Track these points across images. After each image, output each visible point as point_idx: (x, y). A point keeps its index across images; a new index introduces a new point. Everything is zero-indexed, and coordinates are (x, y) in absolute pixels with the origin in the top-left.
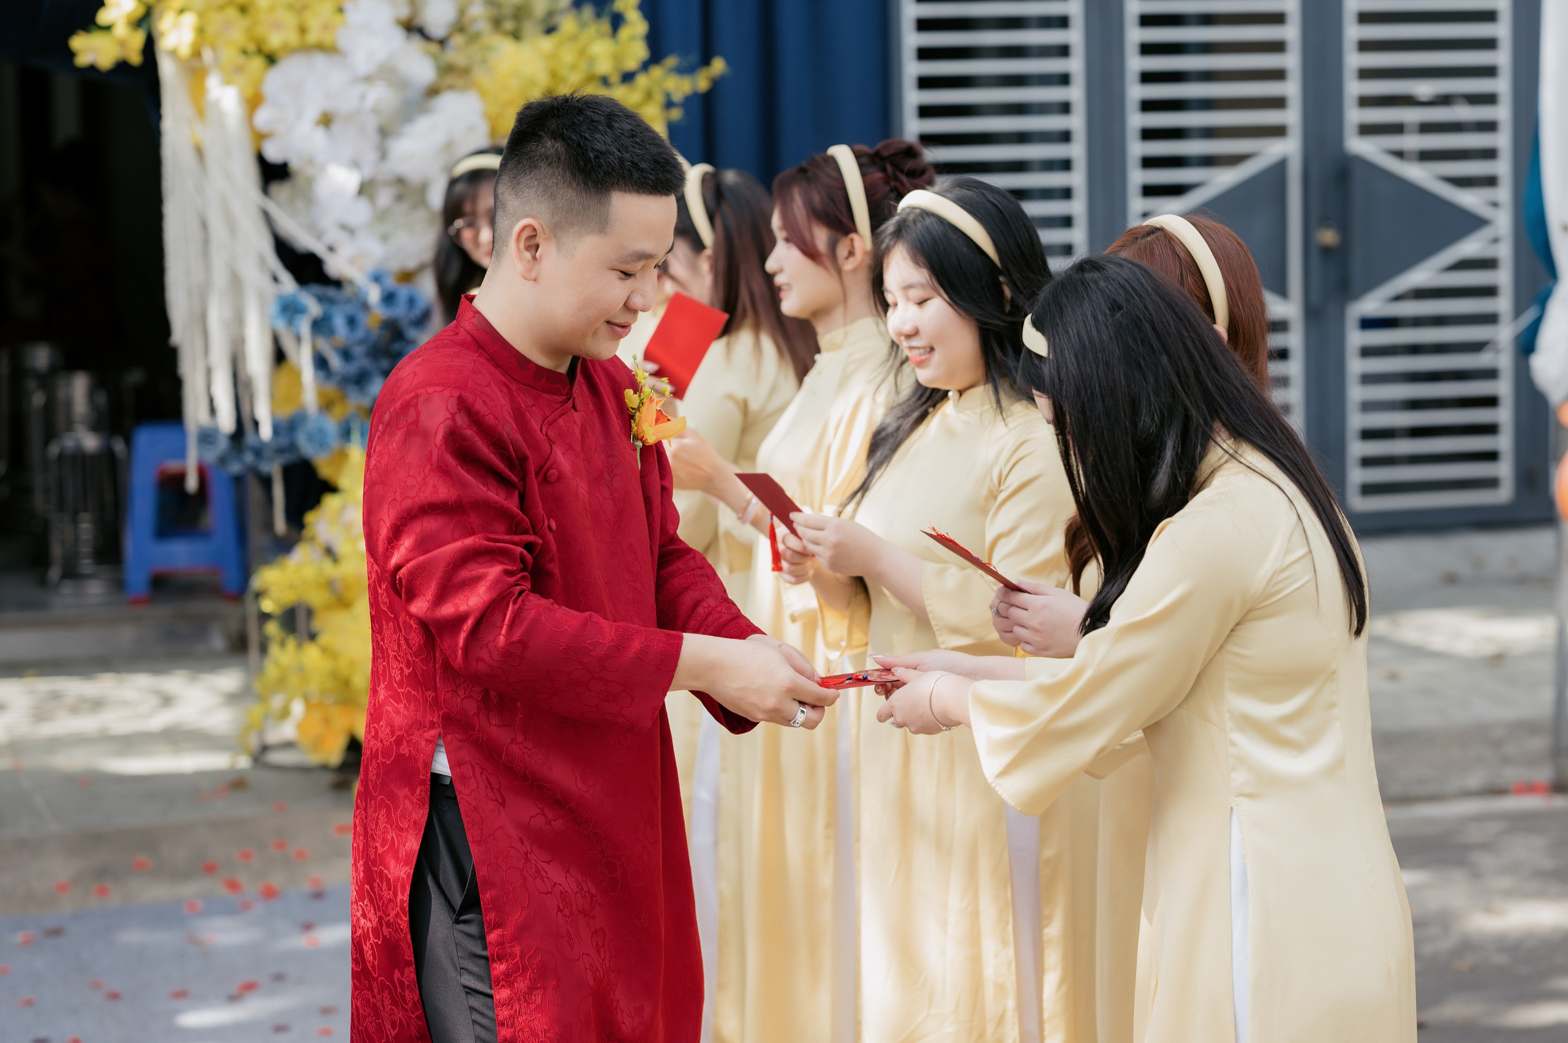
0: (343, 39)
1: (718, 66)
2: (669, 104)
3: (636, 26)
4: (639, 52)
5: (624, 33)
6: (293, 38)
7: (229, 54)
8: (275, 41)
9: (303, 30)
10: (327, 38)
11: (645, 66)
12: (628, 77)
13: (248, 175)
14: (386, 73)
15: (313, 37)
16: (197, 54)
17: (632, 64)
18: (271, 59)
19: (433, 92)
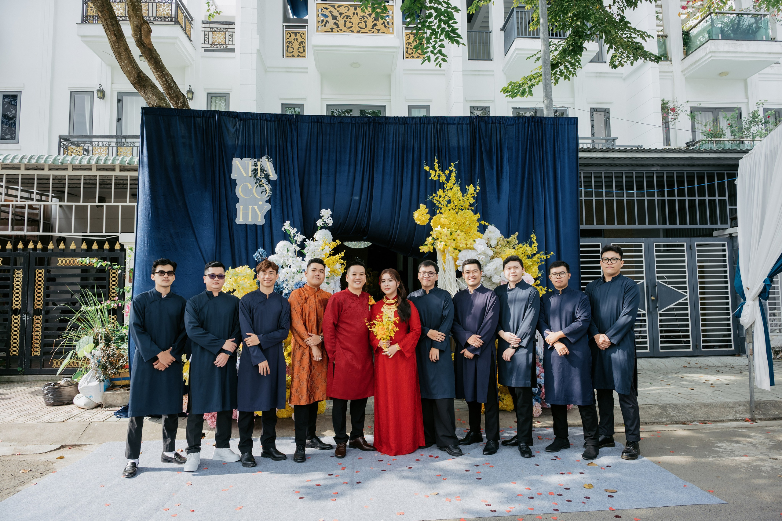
0: (475, 246)
1: (552, 253)
2: (541, 261)
3: (536, 244)
4: (535, 250)
5: (533, 246)
6: (465, 246)
7: (450, 249)
8: (461, 246)
9: (467, 245)
10: (472, 246)
11: (538, 252)
12: (534, 255)
13: (454, 274)
14: (484, 253)
15: (468, 246)
16: (444, 249)
17: (535, 252)
18: (460, 251)
19: (492, 258)
